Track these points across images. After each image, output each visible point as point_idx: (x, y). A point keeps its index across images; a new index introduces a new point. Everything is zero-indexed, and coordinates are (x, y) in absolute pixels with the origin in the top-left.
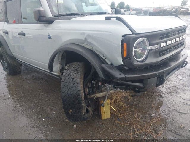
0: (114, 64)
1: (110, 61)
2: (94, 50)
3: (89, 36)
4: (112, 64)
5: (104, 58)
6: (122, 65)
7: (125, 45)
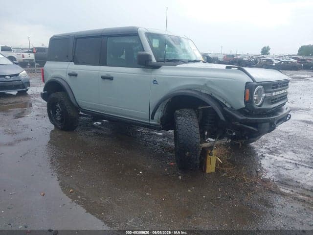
0: (234, 107)
1: (230, 105)
2: (213, 95)
3: (210, 82)
4: (232, 107)
5: (224, 102)
6: (244, 108)
7: (248, 91)
